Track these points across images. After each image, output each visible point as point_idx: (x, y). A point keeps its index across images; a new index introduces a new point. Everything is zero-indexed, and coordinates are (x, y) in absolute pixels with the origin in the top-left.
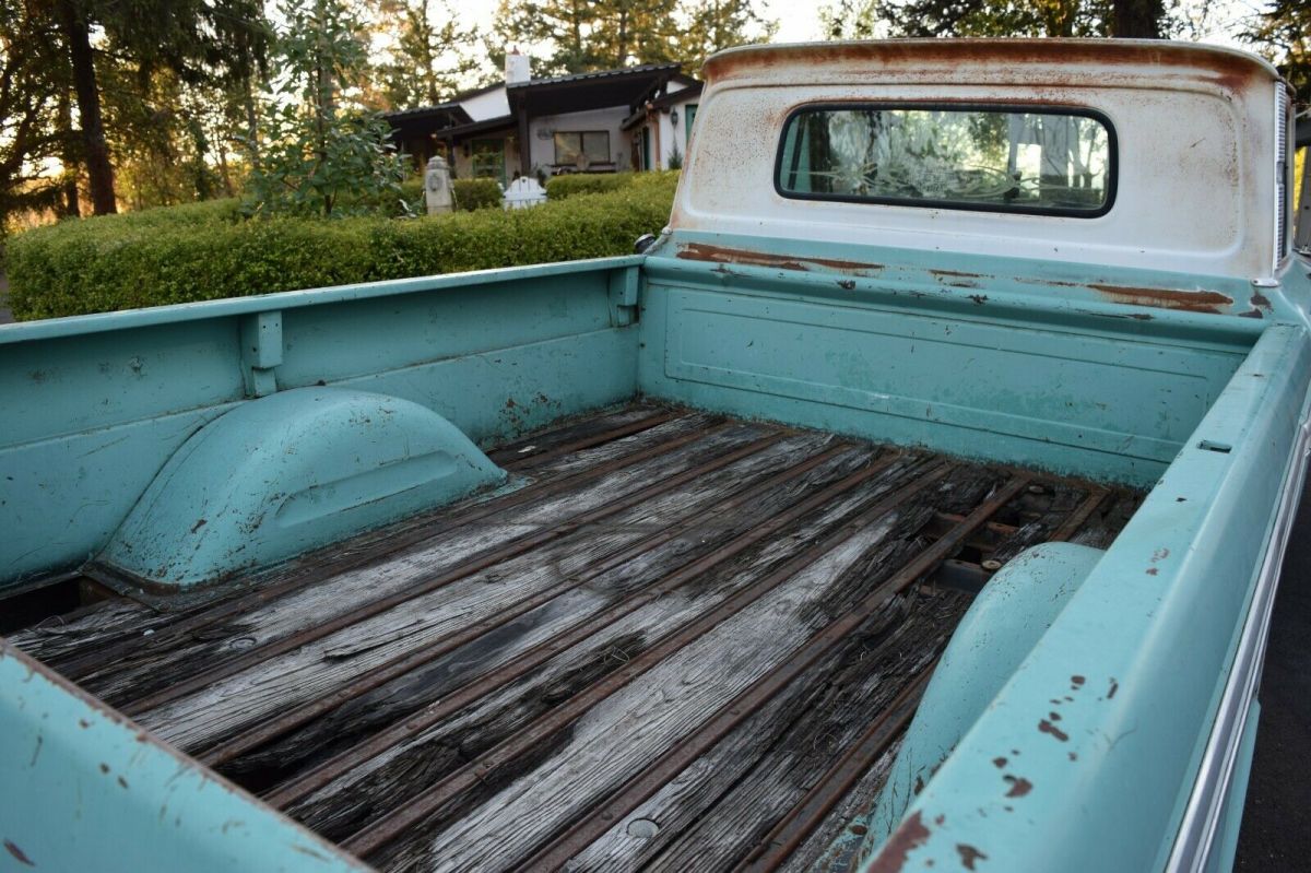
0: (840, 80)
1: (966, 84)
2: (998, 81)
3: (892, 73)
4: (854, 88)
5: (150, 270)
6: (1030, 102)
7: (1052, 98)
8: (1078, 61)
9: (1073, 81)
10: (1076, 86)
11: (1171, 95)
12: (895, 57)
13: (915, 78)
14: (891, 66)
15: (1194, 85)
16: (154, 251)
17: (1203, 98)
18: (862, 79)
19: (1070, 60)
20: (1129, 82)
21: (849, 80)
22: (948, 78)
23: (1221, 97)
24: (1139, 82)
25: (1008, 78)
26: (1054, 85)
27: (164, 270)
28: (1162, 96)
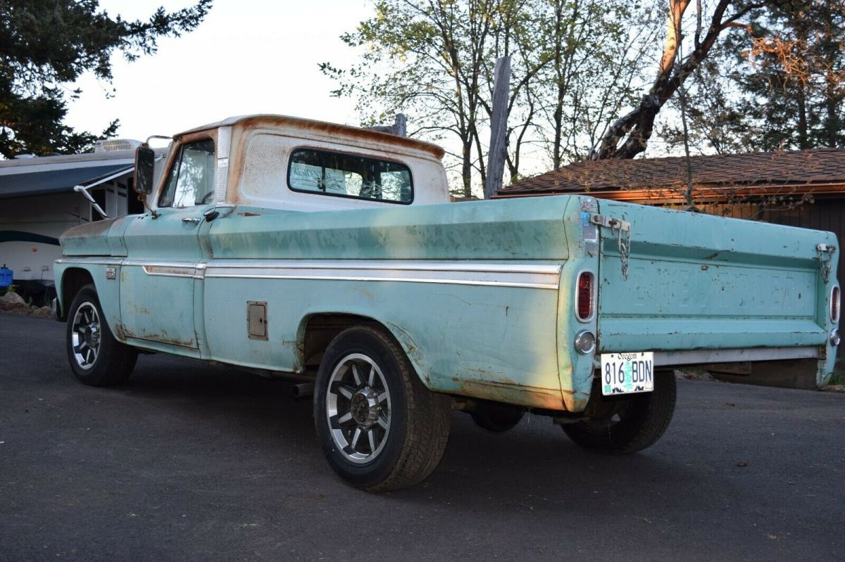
8: (396, 144)
9: (399, 152)
10: (400, 154)
11: (426, 161)
14: (332, 135)
20: (415, 154)
24: (417, 155)
26: (393, 153)
28: (421, 160)
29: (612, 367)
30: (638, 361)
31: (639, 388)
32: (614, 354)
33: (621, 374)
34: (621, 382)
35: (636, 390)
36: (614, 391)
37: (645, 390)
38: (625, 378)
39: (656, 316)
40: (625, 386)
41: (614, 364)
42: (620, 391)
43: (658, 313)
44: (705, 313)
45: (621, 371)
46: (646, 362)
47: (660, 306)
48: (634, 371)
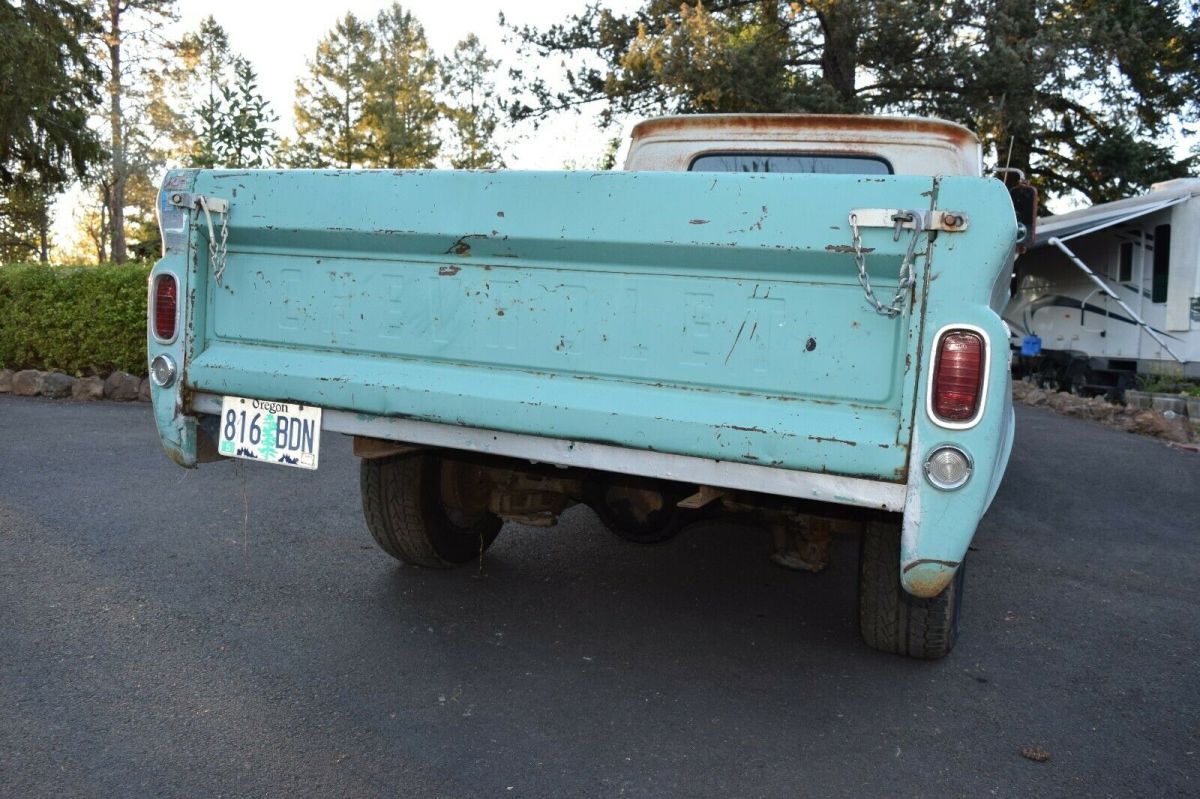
0: (725, 138)
1: (805, 141)
2: (824, 139)
3: (760, 134)
4: (735, 143)
5: (109, 291)
6: (843, 151)
7: (856, 149)
8: (870, 129)
9: (868, 140)
10: (869, 143)
11: (923, 148)
12: (761, 125)
13: (775, 138)
14: (758, 130)
15: (935, 142)
16: (113, 276)
17: (940, 149)
18: (742, 137)
19: (865, 129)
20: (900, 140)
21: (732, 138)
22: (794, 137)
23: (950, 149)
24: (905, 141)
25: (830, 138)
26: (858, 142)
27: (123, 291)
28: (915, 148)
29: (239, 417)
30: (289, 416)
31: (288, 459)
32: (246, 400)
33: (255, 431)
34: (255, 443)
35: (281, 460)
36: (239, 452)
37: (299, 465)
38: (262, 438)
39: (328, 350)
40: (262, 451)
41: (243, 414)
42: (252, 455)
43: (329, 344)
44: (443, 354)
45: (253, 426)
46: (305, 421)
47: (333, 334)
48: (279, 431)
